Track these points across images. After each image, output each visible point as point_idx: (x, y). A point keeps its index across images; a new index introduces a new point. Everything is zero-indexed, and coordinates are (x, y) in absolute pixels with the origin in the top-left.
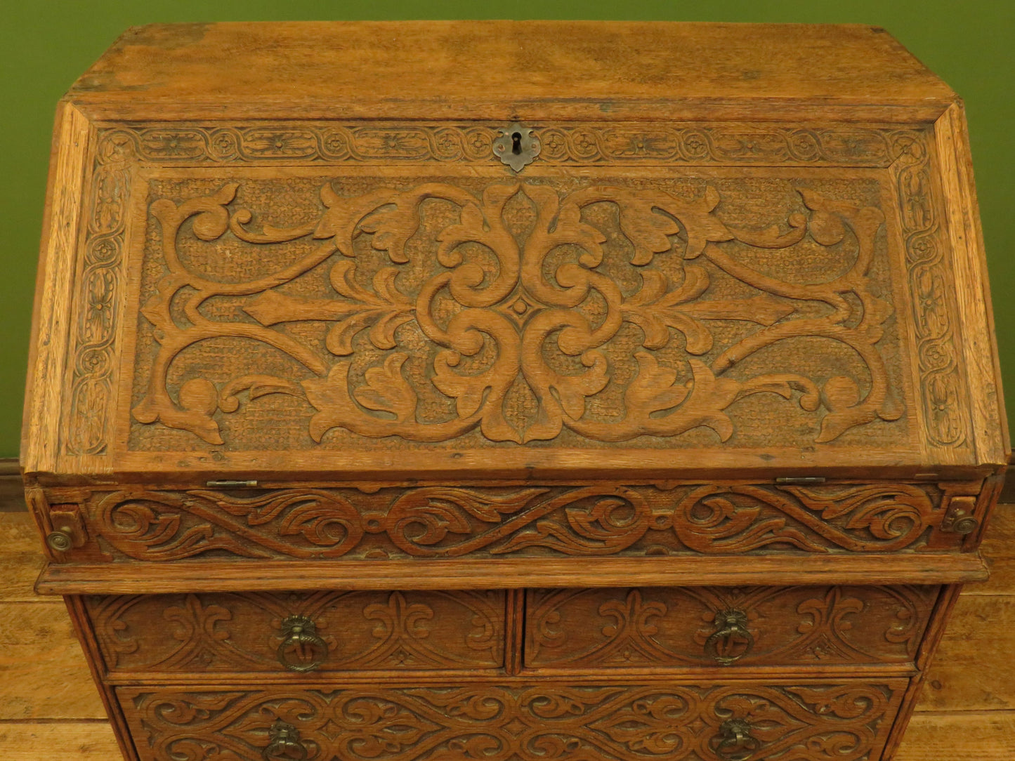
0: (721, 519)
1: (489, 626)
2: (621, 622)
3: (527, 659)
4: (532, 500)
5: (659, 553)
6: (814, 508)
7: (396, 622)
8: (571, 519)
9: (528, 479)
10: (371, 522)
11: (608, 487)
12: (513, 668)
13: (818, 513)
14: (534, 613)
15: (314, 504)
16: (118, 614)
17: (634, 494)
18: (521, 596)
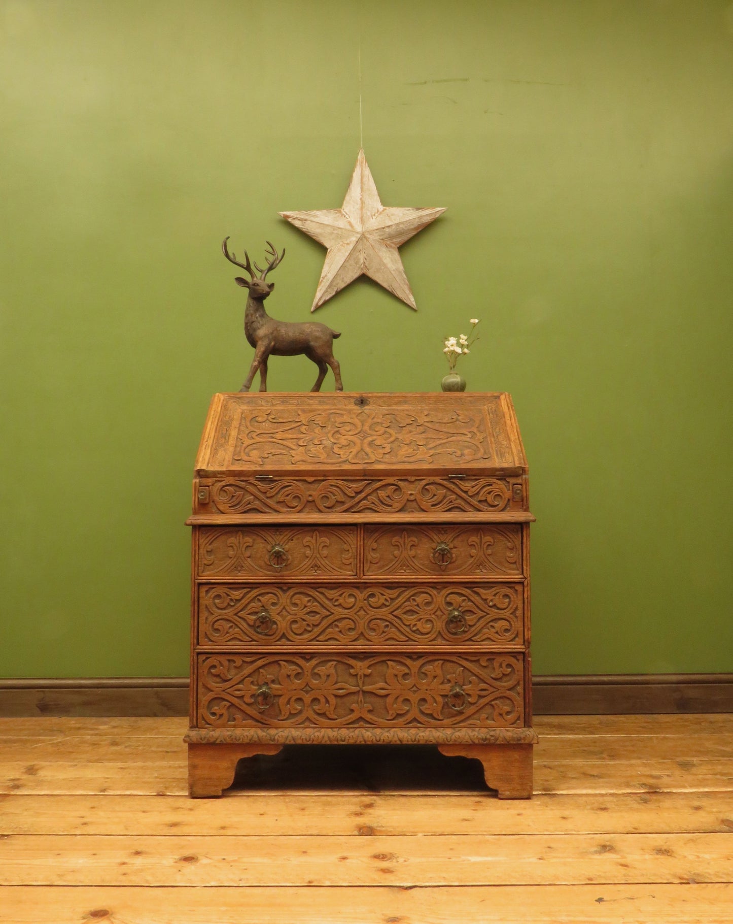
0: (432, 495)
1: (350, 551)
2: (401, 549)
3: (366, 569)
4: (365, 486)
5: (412, 512)
6: (464, 490)
7: (315, 547)
8: (380, 495)
9: (365, 475)
10: (310, 496)
11: (391, 480)
12: (360, 573)
13: (466, 492)
14: (367, 543)
15: (290, 488)
16: (209, 543)
17: (401, 484)
18: (362, 528)
